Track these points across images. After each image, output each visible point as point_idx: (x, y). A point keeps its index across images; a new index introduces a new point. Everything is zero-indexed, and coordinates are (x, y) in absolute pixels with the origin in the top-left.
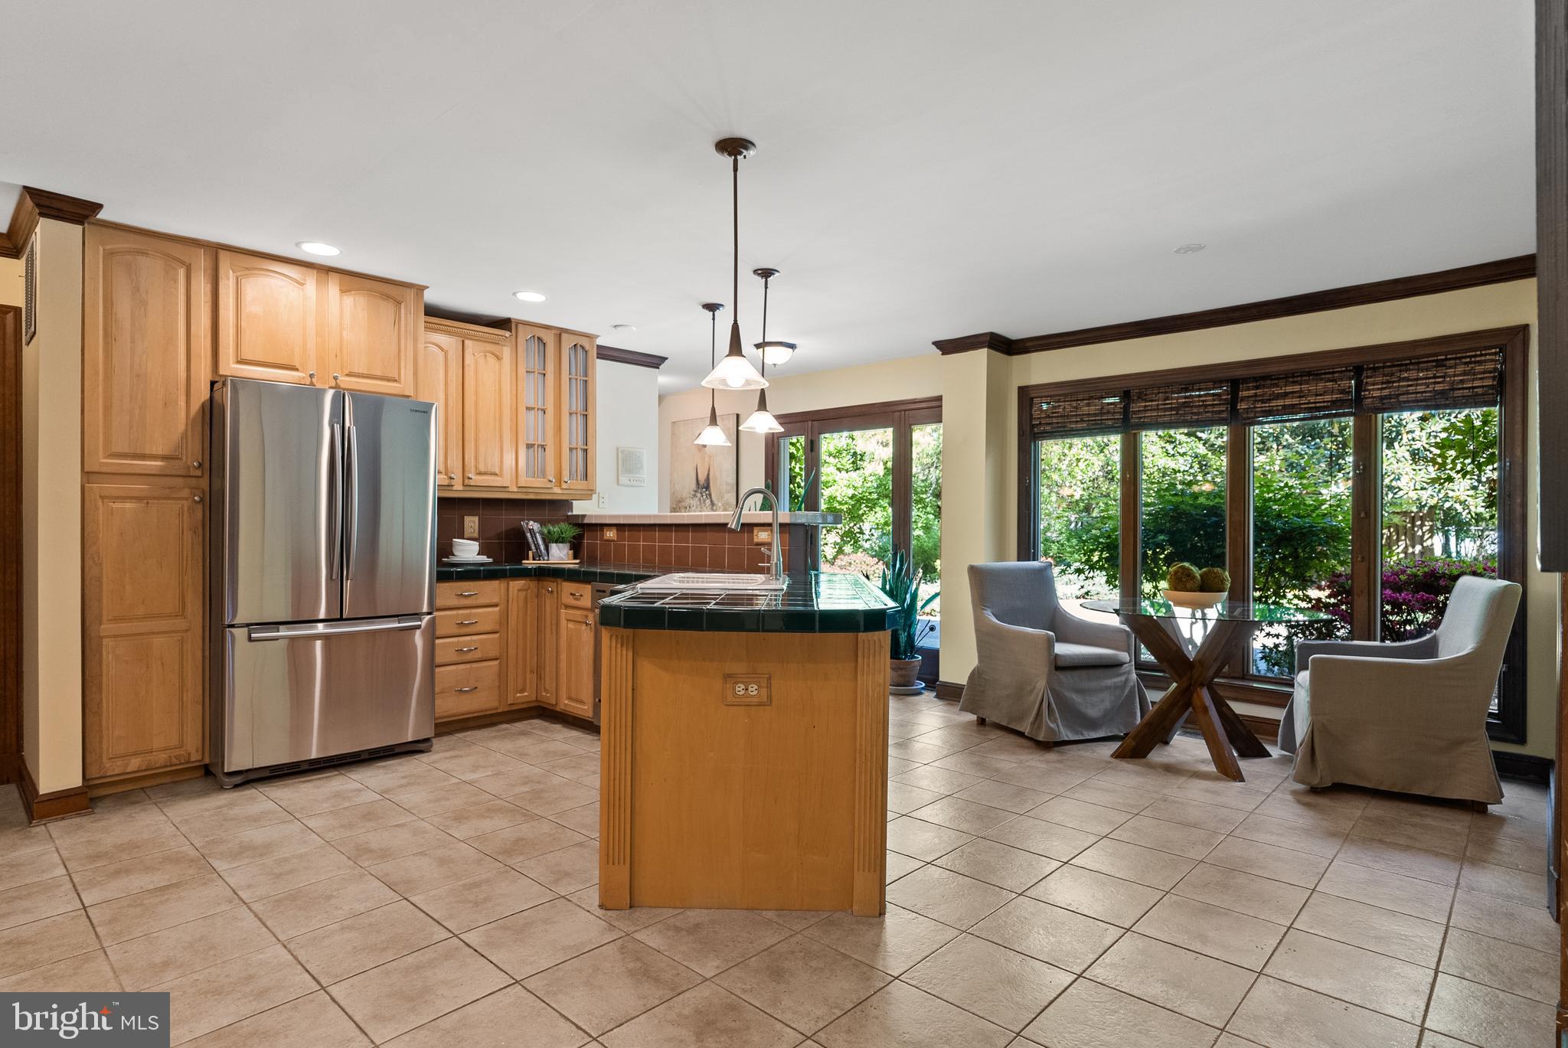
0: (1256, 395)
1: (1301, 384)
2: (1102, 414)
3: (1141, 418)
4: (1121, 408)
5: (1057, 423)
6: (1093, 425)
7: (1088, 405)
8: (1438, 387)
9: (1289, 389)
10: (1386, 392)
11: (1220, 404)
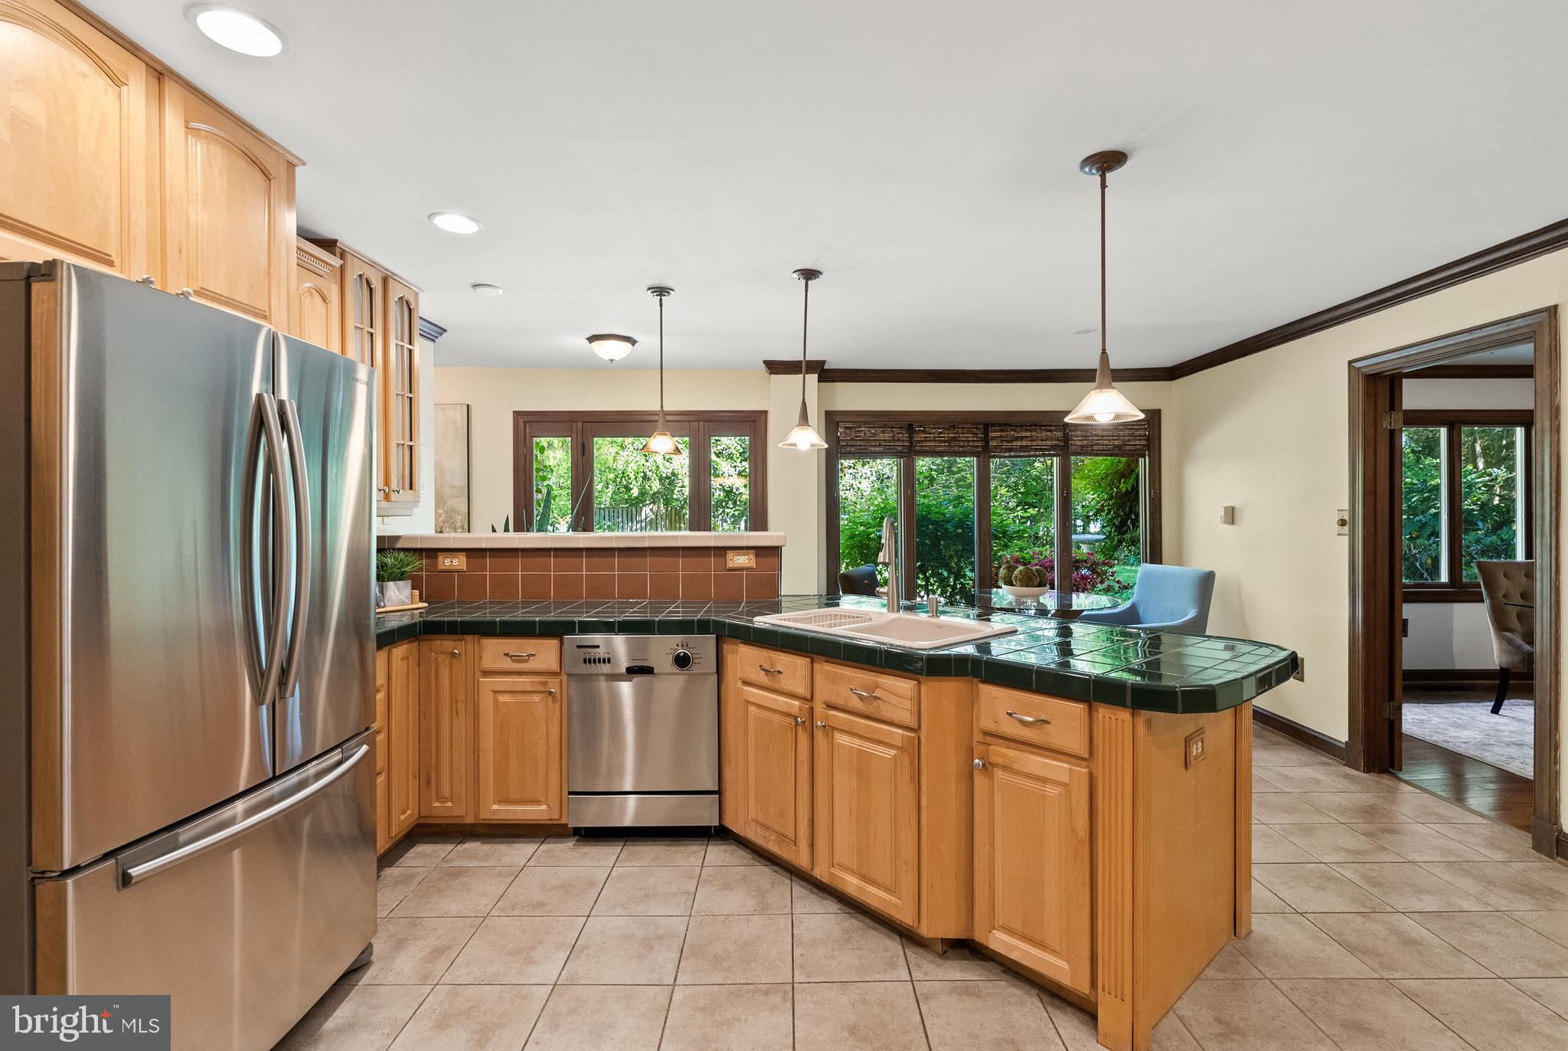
0: (1001, 437)
1: (1031, 432)
2: (894, 441)
3: (922, 446)
4: (907, 437)
5: (860, 446)
6: (887, 449)
7: (883, 432)
8: (1116, 443)
9: (1024, 434)
10: (1085, 443)
11: (977, 441)
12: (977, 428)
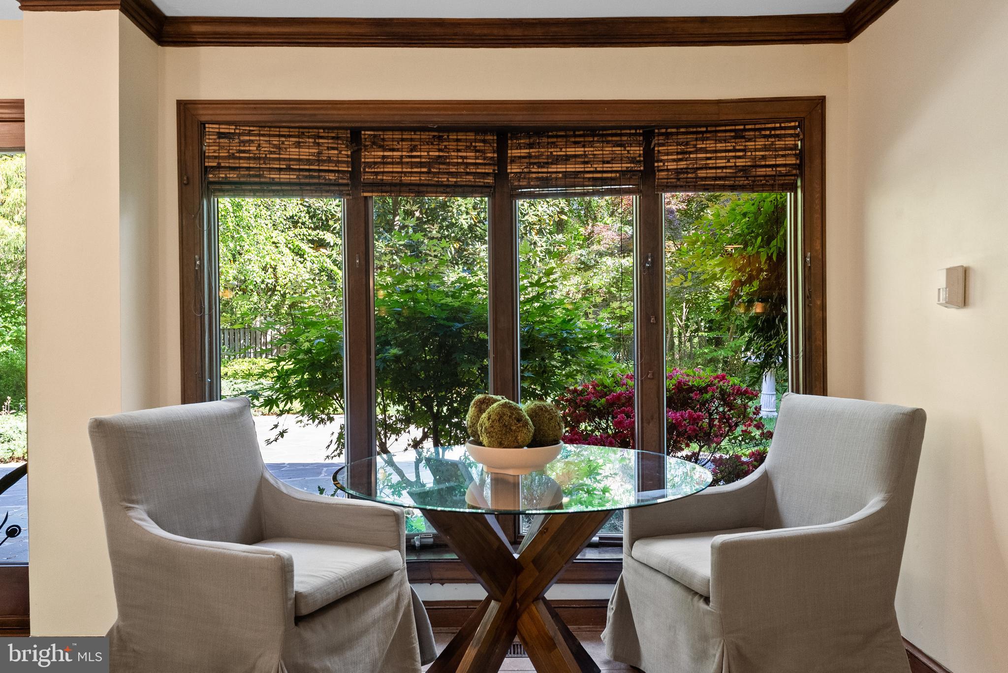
0: (529, 156)
1: (584, 146)
2: (319, 161)
3: (377, 173)
4: (348, 156)
5: (248, 169)
6: (306, 177)
7: (298, 145)
8: (740, 163)
9: (571, 151)
10: (682, 165)
11: (485, 164)
12: (484, 141)
